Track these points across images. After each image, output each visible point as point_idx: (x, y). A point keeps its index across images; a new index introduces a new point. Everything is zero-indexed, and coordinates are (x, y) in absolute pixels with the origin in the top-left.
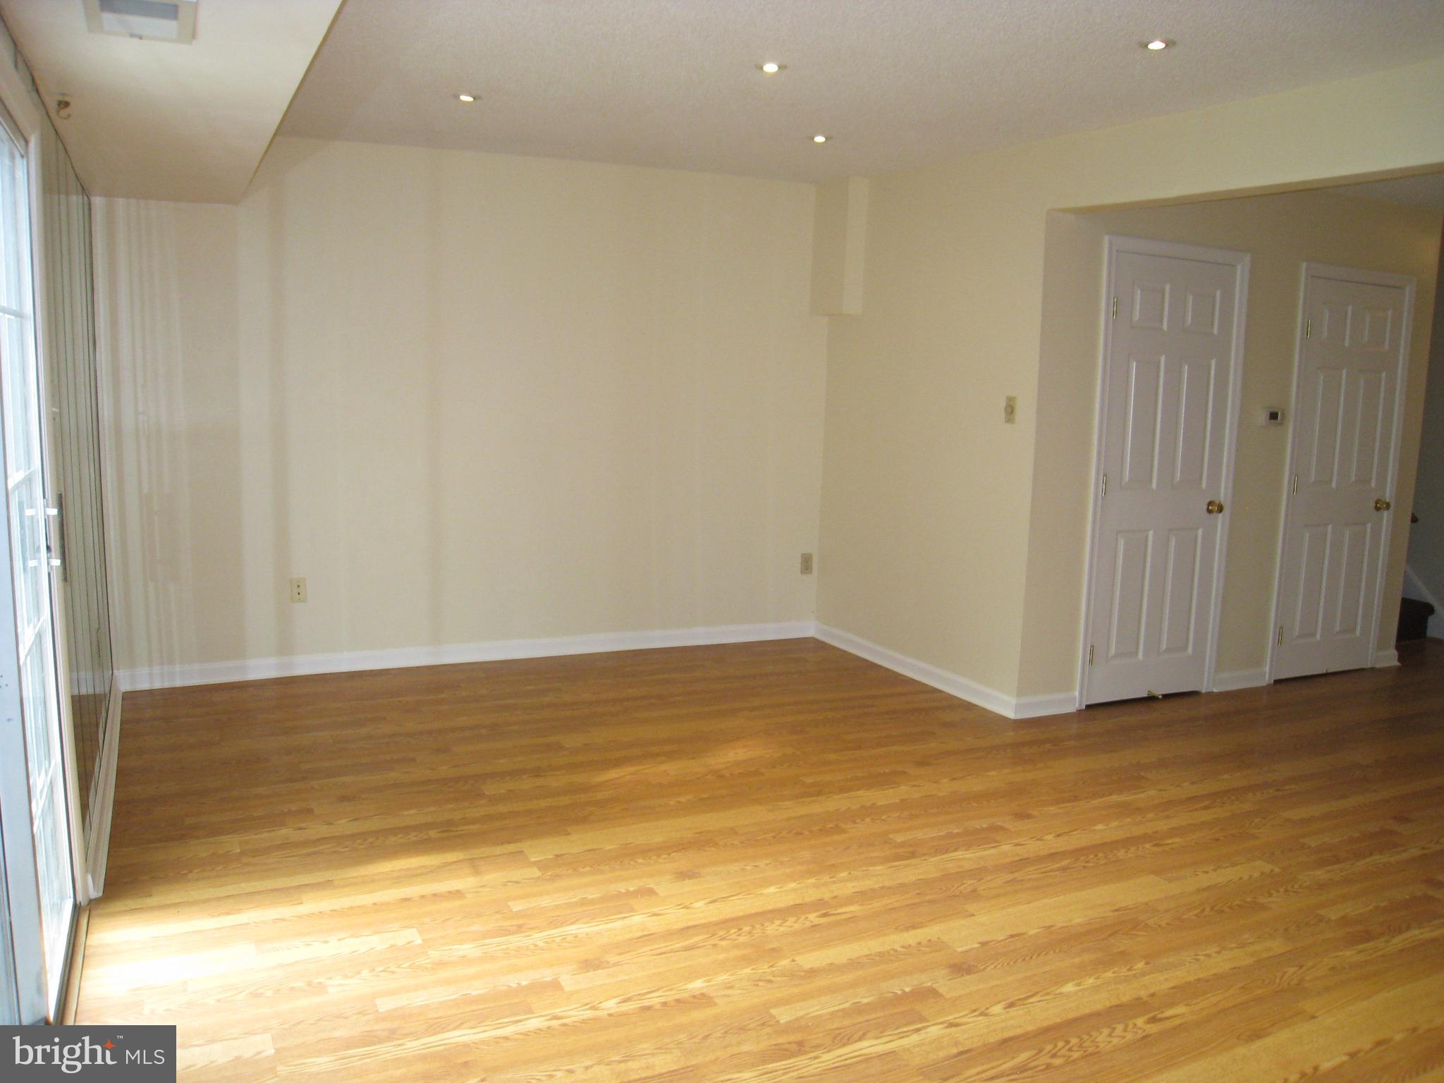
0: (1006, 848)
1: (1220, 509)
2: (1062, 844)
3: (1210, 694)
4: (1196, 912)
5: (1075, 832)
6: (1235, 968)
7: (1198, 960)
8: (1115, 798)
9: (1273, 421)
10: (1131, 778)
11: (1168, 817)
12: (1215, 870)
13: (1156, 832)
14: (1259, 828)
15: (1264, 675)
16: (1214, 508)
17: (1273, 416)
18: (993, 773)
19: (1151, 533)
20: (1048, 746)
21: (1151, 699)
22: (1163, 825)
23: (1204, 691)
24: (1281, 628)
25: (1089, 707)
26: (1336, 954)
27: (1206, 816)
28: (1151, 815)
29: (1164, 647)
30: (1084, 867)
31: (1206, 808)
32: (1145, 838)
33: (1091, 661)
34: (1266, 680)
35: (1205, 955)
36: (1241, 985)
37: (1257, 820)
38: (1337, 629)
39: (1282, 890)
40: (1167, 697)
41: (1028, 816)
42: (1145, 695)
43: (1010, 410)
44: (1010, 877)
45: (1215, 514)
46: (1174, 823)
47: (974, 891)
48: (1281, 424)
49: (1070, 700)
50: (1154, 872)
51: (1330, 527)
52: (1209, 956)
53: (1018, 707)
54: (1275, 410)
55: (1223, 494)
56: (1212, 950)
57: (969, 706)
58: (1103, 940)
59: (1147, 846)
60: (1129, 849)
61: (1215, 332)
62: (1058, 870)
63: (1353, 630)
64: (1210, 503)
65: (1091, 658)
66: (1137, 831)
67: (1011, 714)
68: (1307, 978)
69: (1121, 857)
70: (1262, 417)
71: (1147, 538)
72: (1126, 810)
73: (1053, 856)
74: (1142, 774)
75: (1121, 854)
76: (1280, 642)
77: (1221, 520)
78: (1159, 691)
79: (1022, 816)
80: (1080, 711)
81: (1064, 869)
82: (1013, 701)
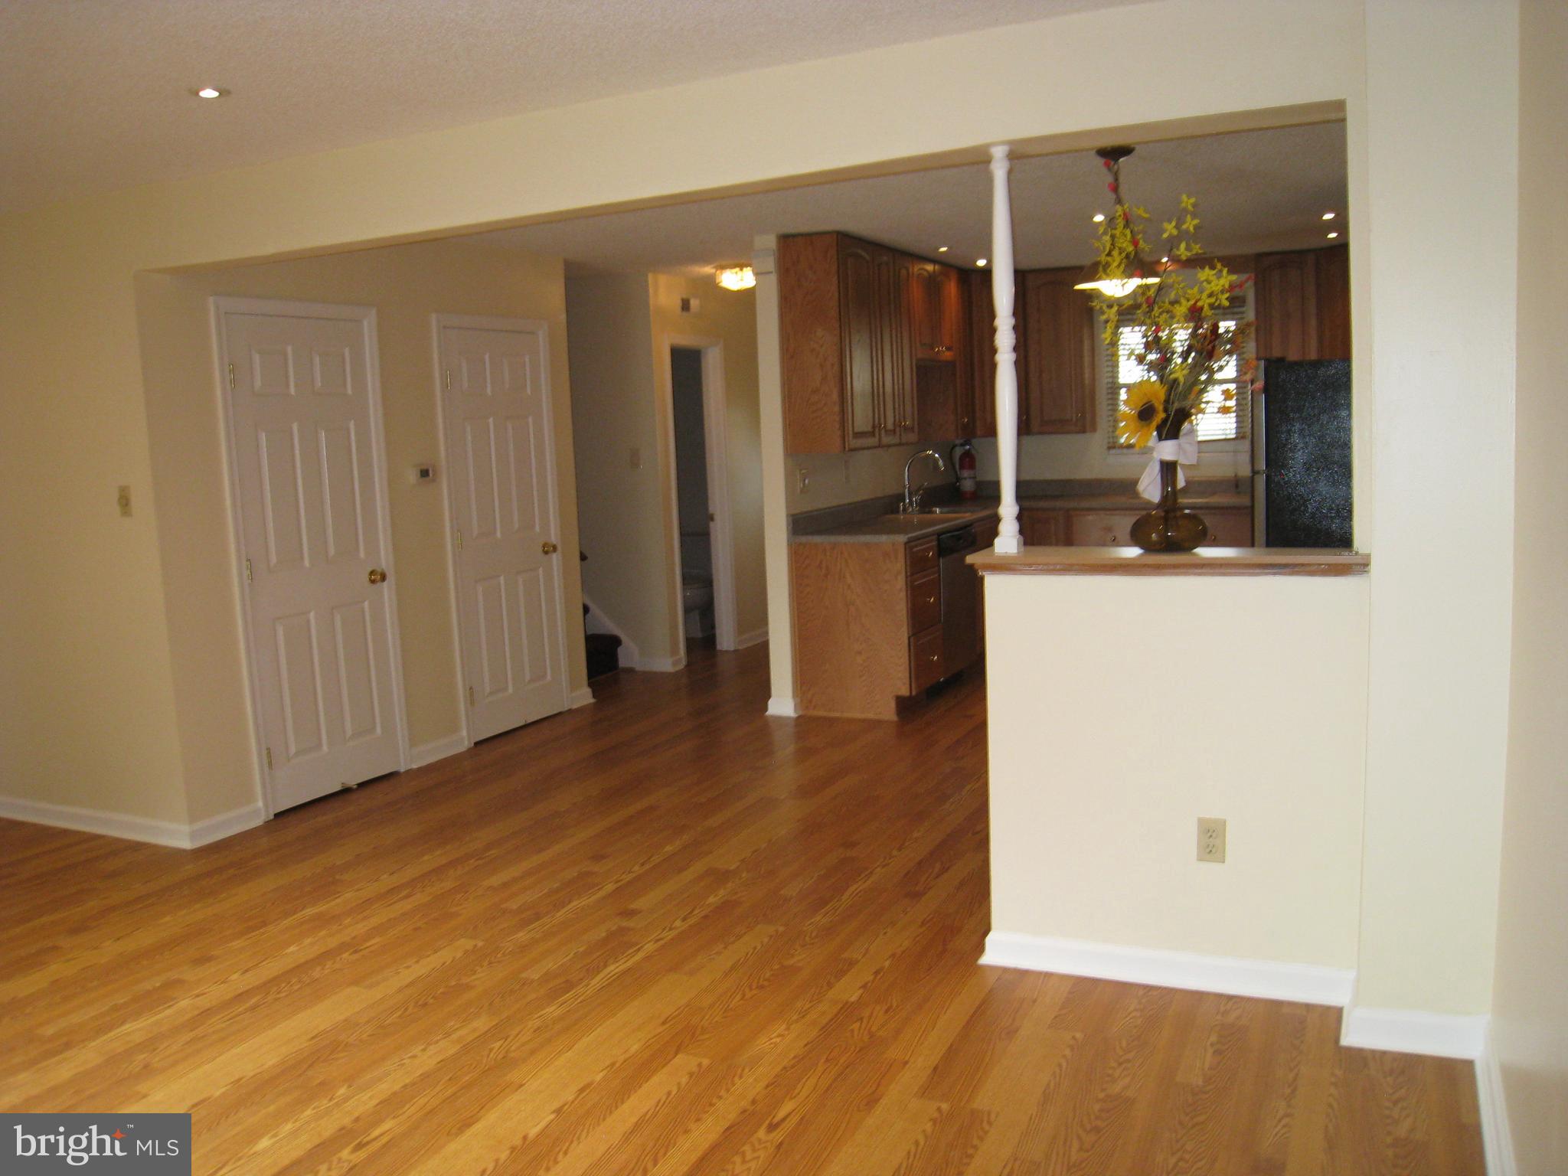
0: (184, 1003)
1: (383, 578)
2: (252, 979)
3: (408, 772)
4: (399, 1013)
5: (264, 963)
6: (442, 1061)
7: (403, 1065)
8: (310, 911)
9: (424, 479)
10: (326, 885)
11: (365, 918)
12: (417, 962)
13: (354, 938)
14: (461, 905)
15: (462, 741)
16: (377, 577)
17: (425, 473)
18: (168, 919)
19: (312, 615)
20: (231, 871)
21: (346, 791)
22: (361, 928)
23: (402, 770)
24: (471, 688)
25: (277, 815)
26: (539, 1014)
27: (407, 905)
28: (348, 921)
29: (349, 732)
30: (276, 1000)
31: (407, 897)
32: (342, 948)
33: (270, 764)
34: (466, 744)
35: (409, 1058)
36: (448, 1078)
37: (459, 896)
38: (528, 677)
39: (485, 964)
40: (362, 785)
41: (209, 959)
42: (338, 788)
43: (124, 502)
44: (192, 1034)
45: (378, 584)
46: (375, 921)
47: (146, 1067)
48: (434, 480)
49: (255, 813)
50: (356, 982)
51: (502, 578)
52: (414, 1057)
53: (193, 836)
54: (425, 467)
55: (385, 560)
56: (416, 1050)
57: (137, 847)
58: (300, 1075)
59: (345, 955)
60: (325, 965)
61: (350, 392)
62: (246, 1011)
63: (544, 676)
64: (372, 573)
65: (270, 759)
66: (333, 942)
67: (186, 844)
68: (513, 1048)
69: (317, 976)
70: (412, 476)
71: (308, 621)
72: (323, 921)
73: (240, 997)
74: (337, 877)
75: (316, 973)
76: (472, 703)
77: (387, 589)
78: (353, 782)
79: (202, 960)
80: (267, 823)
81: (253, 1008)
82: (186, 828)
